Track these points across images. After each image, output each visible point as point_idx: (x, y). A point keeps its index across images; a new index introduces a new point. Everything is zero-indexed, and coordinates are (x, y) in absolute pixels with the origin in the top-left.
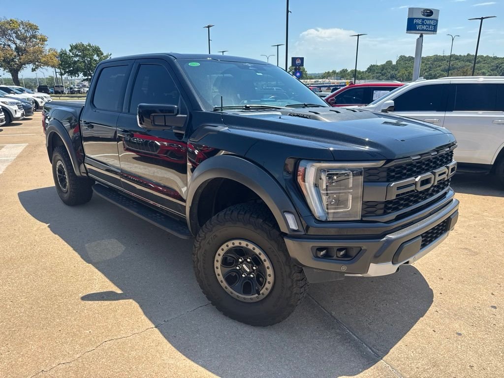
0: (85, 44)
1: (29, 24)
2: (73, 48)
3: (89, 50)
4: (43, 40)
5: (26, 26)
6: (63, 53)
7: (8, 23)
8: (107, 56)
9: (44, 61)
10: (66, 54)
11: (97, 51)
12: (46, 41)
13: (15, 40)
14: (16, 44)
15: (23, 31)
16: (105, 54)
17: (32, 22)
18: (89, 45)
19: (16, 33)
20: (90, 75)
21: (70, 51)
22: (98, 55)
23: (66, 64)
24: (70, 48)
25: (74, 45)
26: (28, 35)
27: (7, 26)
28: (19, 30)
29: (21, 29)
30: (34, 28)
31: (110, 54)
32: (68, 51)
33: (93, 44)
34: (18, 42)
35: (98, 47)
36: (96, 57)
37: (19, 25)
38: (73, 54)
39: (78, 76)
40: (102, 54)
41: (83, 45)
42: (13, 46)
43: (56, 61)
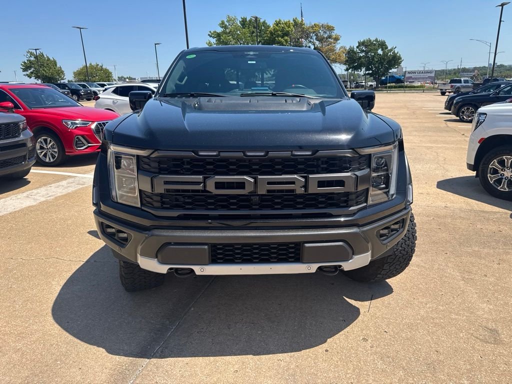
0: (373, 39)
1: (328, 26)
2: (361, 44)
3: (375, 45)
4: (337, 39)
5: (325, 28)
6: (351, 50)
7: (312, 27)
8: (391, 50)
9: (333, 59)
10: (353, 51)
11: (383, 45)
12: (339, 40)
13: (315, 41)
14: (314, 45)
15: (322, 33)
16: (389, 48)
17: (330, 24)
18: (376, 40)
19: (316, 35)
20: (371, 69)
21: (357, 47)
22: (382, 50)
23: (352, 60)
24: (357, 45)
25: (362, 41)
26: (325, 36)
27: (311, 30)
28: (319, 33)
29: (320, 31)
30: (331, 29)
31: (394, 47)
32: (355, 48)
33: (380, 39)
34: (317, 43)
35: (384, 41)
36: (380, 52)
37: (320, 28)
38: (359, 50)
39: (361, 71)
40: (387, 48)
41: (370, 40)
42: (312, 47)
43: (344, 57)
